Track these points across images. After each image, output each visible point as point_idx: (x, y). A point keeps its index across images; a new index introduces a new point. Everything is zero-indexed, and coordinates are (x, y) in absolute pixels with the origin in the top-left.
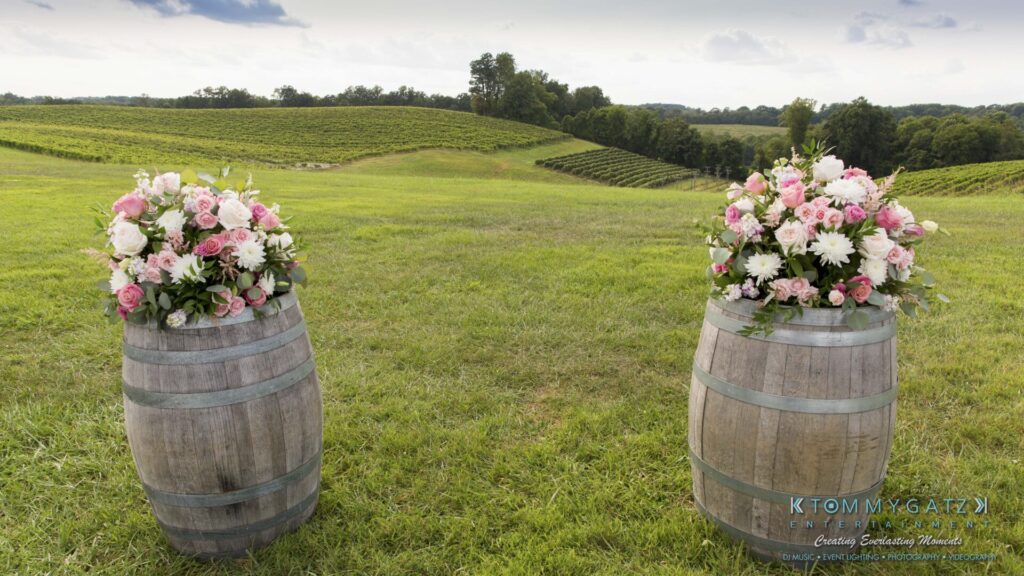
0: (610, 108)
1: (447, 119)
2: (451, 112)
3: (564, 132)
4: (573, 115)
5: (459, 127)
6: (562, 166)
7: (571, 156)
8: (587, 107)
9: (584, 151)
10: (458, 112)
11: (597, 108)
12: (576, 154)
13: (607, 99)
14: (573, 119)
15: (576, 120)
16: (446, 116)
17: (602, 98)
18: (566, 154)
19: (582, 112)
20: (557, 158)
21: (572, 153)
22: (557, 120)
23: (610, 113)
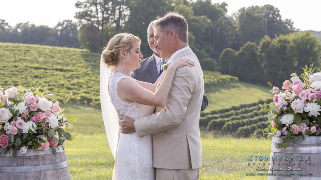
0: (291, 37)
1: (41, 59)
2: (47, 49)
3: (223, 73)
4: (236, 47)
5: (61, 70)
6: (222, 123)
7: (234, 108)
8: (258, 36)
9: (256, 101)
10: (59, 48)
11: (272, 37)
12: (242, 106)
13: (289, 22)
14: (237, 53)
15: (241, 55)
16: (40, 54)
17: (280, 22)
18: (228, 106)
19: (249, 43)
20: (214, 113)
21: (237, 105)
22: (212, 56)
23: (291, 44)
